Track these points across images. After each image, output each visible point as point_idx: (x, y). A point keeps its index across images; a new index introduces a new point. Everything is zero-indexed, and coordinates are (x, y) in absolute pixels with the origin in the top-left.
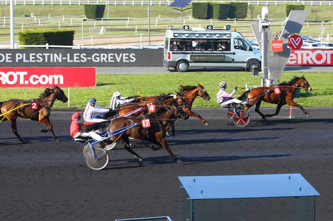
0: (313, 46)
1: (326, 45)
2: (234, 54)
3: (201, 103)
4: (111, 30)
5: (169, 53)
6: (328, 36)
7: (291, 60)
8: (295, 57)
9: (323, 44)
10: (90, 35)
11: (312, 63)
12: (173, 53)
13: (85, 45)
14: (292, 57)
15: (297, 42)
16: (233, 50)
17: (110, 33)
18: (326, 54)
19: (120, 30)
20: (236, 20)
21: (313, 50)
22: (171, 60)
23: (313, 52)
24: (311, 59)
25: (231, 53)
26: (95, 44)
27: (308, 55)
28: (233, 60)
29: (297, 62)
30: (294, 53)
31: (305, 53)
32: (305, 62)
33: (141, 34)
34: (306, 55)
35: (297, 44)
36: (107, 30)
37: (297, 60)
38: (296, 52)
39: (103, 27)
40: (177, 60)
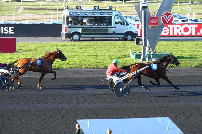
0: (183, 21)
1: (192, 20)
2: (115, 27)
3: (96, 65)
4: (29, 9)
5: (66, 27)
6: (194, 13)
7: (165, 32)
8: (168, 30)
9: (190, 20)
10: (12, 13)
11: (181, 34)
12: (68, 27)
13: (8, 21)
14: (165, 29)
15: (169, 18)
16: (114, 24)
17: (28, 11)
18: (192, 28)
19: (36, 9)
20: (124, 2)
21: (182, 25)
22: (67, 32)
23: (182, 26)
24: (180, 31)
25: (112, 27)
26: (16, 20)
27: (178, 28)
28: (114, 32)
29: (169, 34)
30: (167, 27)
31: (175, 26)
32: (175, 34)
33: (52, 13)
34: (176, 28)
35: (169, 20)
36: (25, 9)
37: (169, 32)
38: (169, 26)
39: (22, 7)
40: (72, 32)
